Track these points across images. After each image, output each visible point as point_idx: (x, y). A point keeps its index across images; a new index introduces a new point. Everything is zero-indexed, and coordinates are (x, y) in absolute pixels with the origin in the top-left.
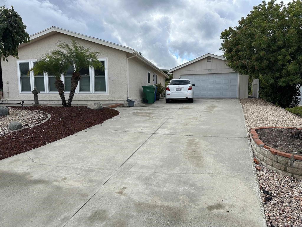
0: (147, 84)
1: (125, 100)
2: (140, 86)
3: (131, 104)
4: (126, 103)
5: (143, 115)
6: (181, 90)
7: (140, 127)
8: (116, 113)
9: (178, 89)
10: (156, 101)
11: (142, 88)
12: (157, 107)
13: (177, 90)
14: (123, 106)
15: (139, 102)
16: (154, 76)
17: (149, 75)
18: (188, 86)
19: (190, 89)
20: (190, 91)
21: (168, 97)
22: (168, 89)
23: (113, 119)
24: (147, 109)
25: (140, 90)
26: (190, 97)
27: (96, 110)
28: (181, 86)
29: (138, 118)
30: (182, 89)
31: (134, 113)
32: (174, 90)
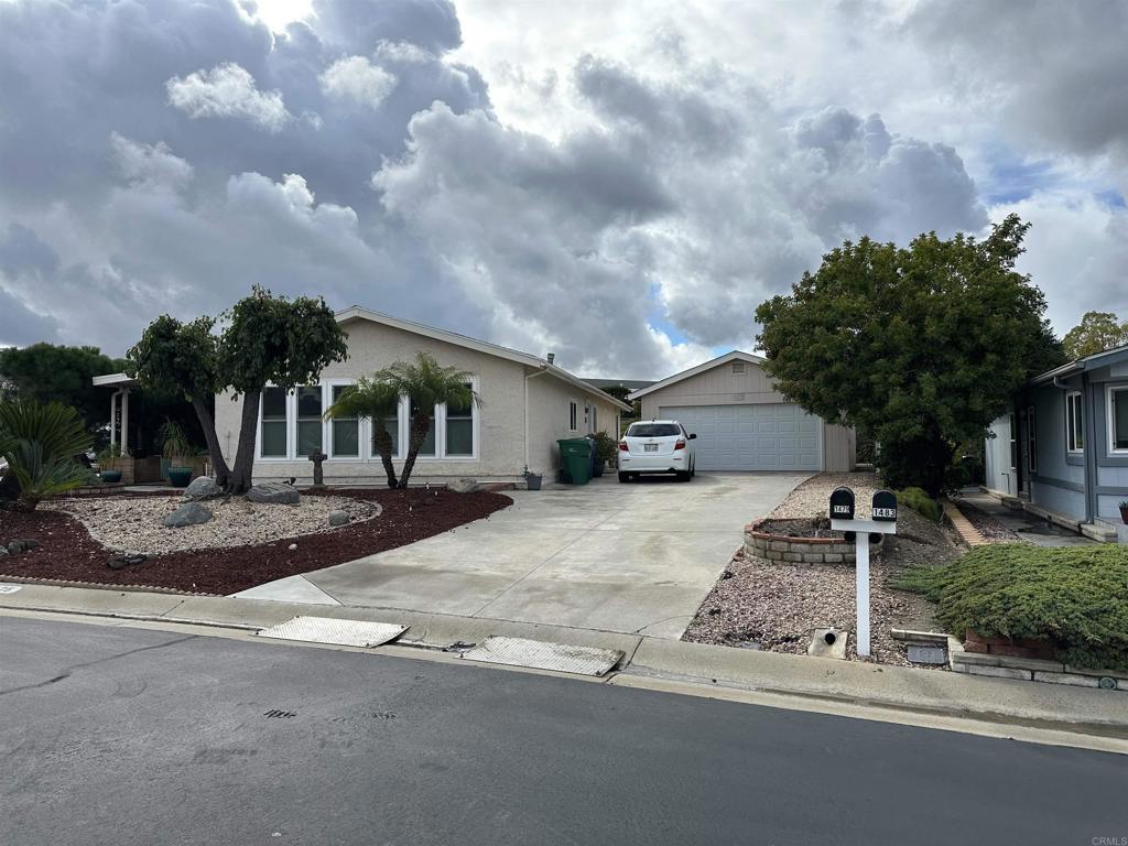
0: (569, 435)
1: (519, 474)
2: (554, 440)
3: (533, 483)
4: (522, 481)
5: (567, 505)
6: (656, 449)
7: (564, 522)
8: (507, 502)
9: (647, 447)
10: (594, 479)
11: (558, 445)
12: (597, 490)
13: (646, 450)
14: (514, 487)
15: (550, 481)
16: (587, 410)
17: (573, 408)
18: (674, 439)
19: (679, 446)
20: (680, 453)
21: (624, 467)
22: (625, 448)
23: (506, 510)
24: (573, 494)
25: (552, 451)
26: (681, 466)
27: (468, 493)
28: (656, 440)
29: (556, 510)
30: (659, 446)
31: (546, 501)
32: (638, 450)
